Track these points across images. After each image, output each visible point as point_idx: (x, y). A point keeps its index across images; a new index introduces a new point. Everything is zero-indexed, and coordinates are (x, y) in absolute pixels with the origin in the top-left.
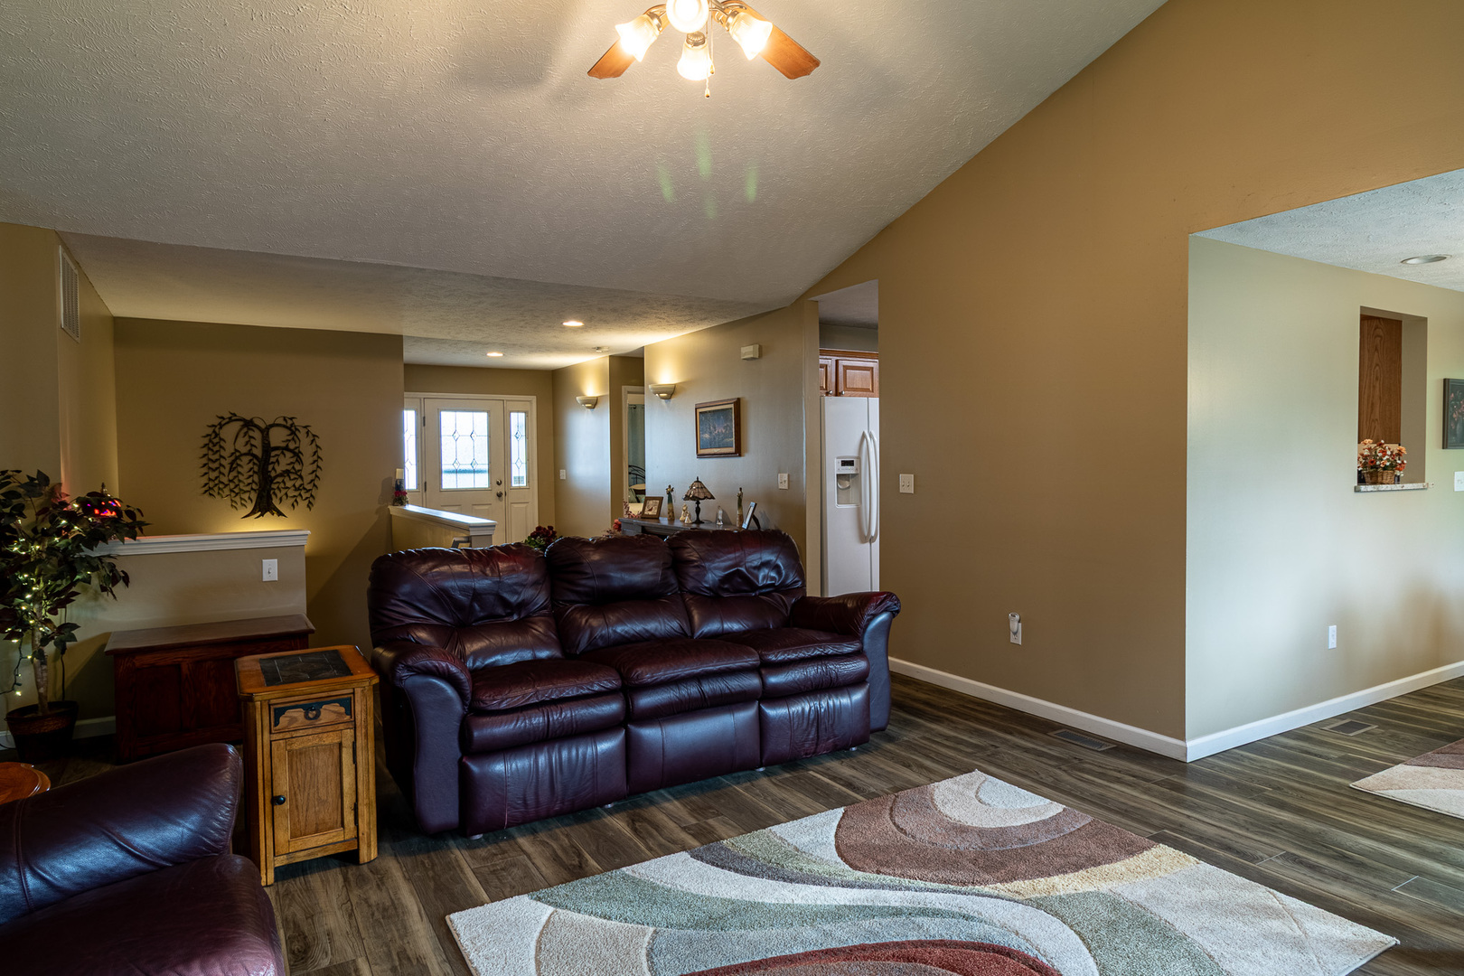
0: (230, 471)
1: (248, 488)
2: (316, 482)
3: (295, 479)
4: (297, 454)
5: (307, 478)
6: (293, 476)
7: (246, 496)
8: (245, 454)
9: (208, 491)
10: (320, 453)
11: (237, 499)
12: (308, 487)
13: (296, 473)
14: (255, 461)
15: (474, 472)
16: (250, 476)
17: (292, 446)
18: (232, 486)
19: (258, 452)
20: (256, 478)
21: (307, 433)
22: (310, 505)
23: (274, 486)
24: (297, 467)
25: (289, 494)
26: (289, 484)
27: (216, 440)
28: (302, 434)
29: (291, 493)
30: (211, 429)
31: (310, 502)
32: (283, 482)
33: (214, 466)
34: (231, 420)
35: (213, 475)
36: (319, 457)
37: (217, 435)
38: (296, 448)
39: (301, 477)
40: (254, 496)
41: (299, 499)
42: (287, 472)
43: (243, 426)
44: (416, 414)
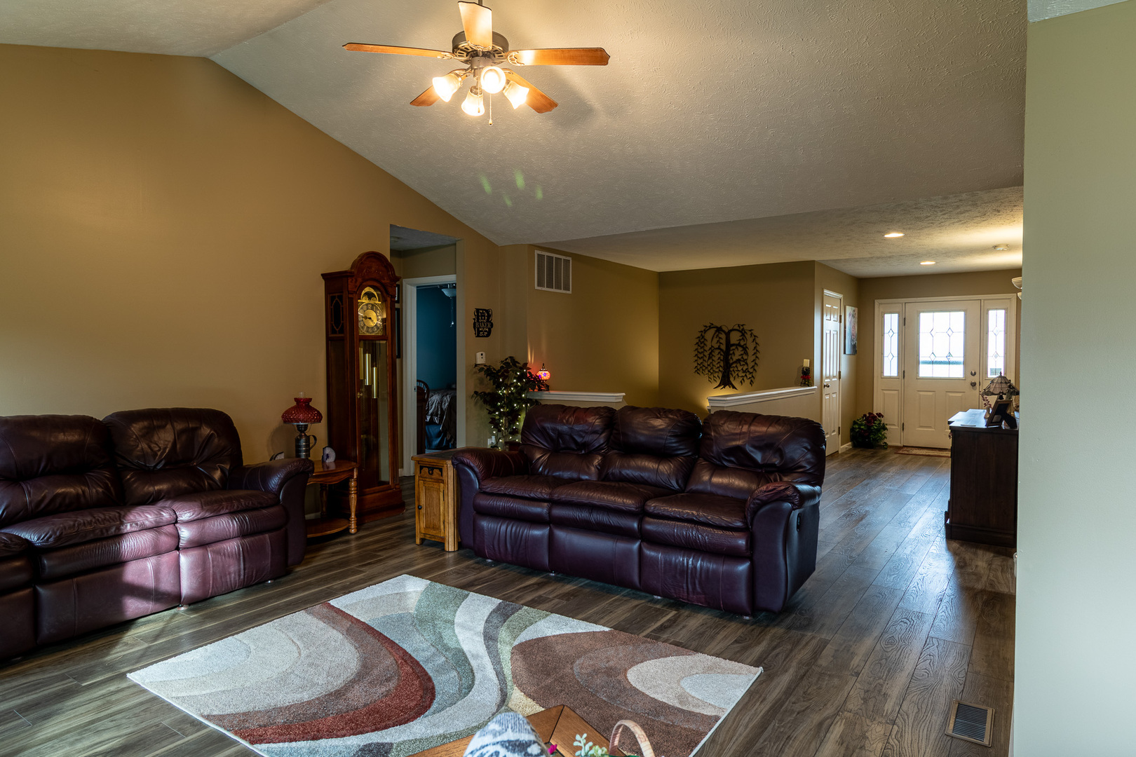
0: (709, 359)
1: (717, 370)
2: (756, 368)
3: (743, 365)
4: (745, 348)
5: (751, 364)
6: (742, 363)
7: (716, 375)
8: (716, 349)
9: (697, 371)
10: (758, 348)
11: (712, 377)
12: (751, 370)
13: (744, 361)
14: (722, 353)
15: (949, 363)
16: (719, 362)
17: (742, 343)
18: (709, 368)
19: (723, 347)
20: (722, 364)
21: (751, 334)
22: (751, 383)
23: (732, 369)
24: (745, 357)
25: (740, 375)
26: (740, 368)
27: (703, 340)
28: (748, 336)
29: (741, 374)
30: (700, 334)
31: (751, 381)
32: (736, 366)
33: (700, 356)
34: (710, 328)
35: (700, 361)
36: (757, 351)
37: (703, 337)
38: (745, 344)
39: (747, 363)
40: (720, 375)
41: (745, 378)
42: (738, 361)
43: (716, 331)
44: (899, 316)
